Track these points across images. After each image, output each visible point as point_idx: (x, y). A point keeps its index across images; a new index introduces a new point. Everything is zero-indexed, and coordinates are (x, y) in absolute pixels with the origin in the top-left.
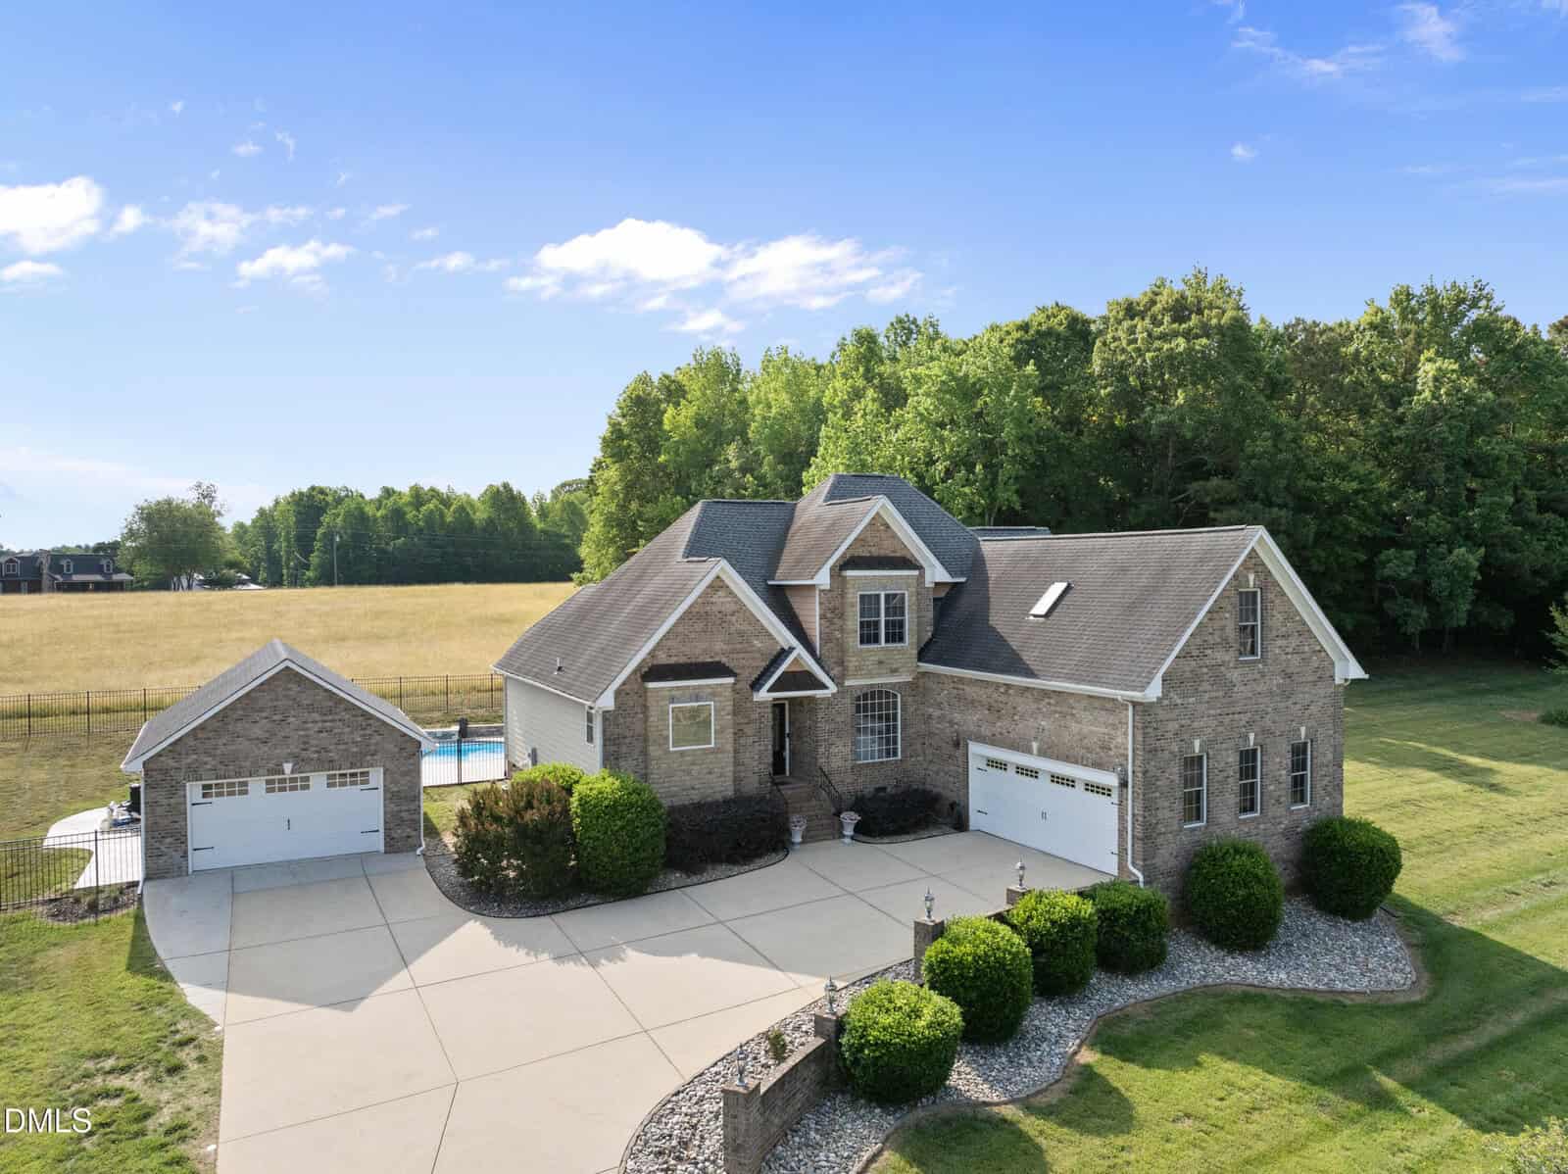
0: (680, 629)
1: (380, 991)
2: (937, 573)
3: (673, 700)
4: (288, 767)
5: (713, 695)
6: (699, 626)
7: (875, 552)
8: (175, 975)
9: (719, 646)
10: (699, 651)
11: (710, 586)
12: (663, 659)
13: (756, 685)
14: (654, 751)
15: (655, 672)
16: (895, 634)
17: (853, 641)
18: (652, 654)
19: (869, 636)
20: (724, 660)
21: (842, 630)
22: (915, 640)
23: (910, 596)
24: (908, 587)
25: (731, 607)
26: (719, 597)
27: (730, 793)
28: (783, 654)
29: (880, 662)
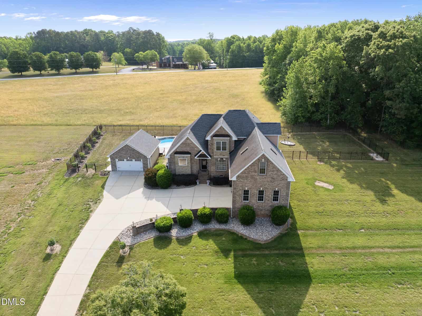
0: (181, 146)
1: (123, 197)
2: (235, 138)
3: (179, 158)
4: (129, 158)
5: (186, 157)
6: (184, 145)
7: (221, 133)
8: (105, 189)
9: (188, 149)
10: (185, 149)
11: (186, 139)
12: (178, 150)
13: (195, 156)
14: (176, 165)
15: (176, 153)
16: (224, 149)
17: (215, 150)
18: (176, 149)
19: (218, 149)
20: (189, 151)
21: (213, 147)
22: (229, 150)
23: (228, 142)
24: (227, 140)
25: (190, 143)
26: (188, 141)
27: (190, 173)
28: (201, 151)
29: (220, 154)
